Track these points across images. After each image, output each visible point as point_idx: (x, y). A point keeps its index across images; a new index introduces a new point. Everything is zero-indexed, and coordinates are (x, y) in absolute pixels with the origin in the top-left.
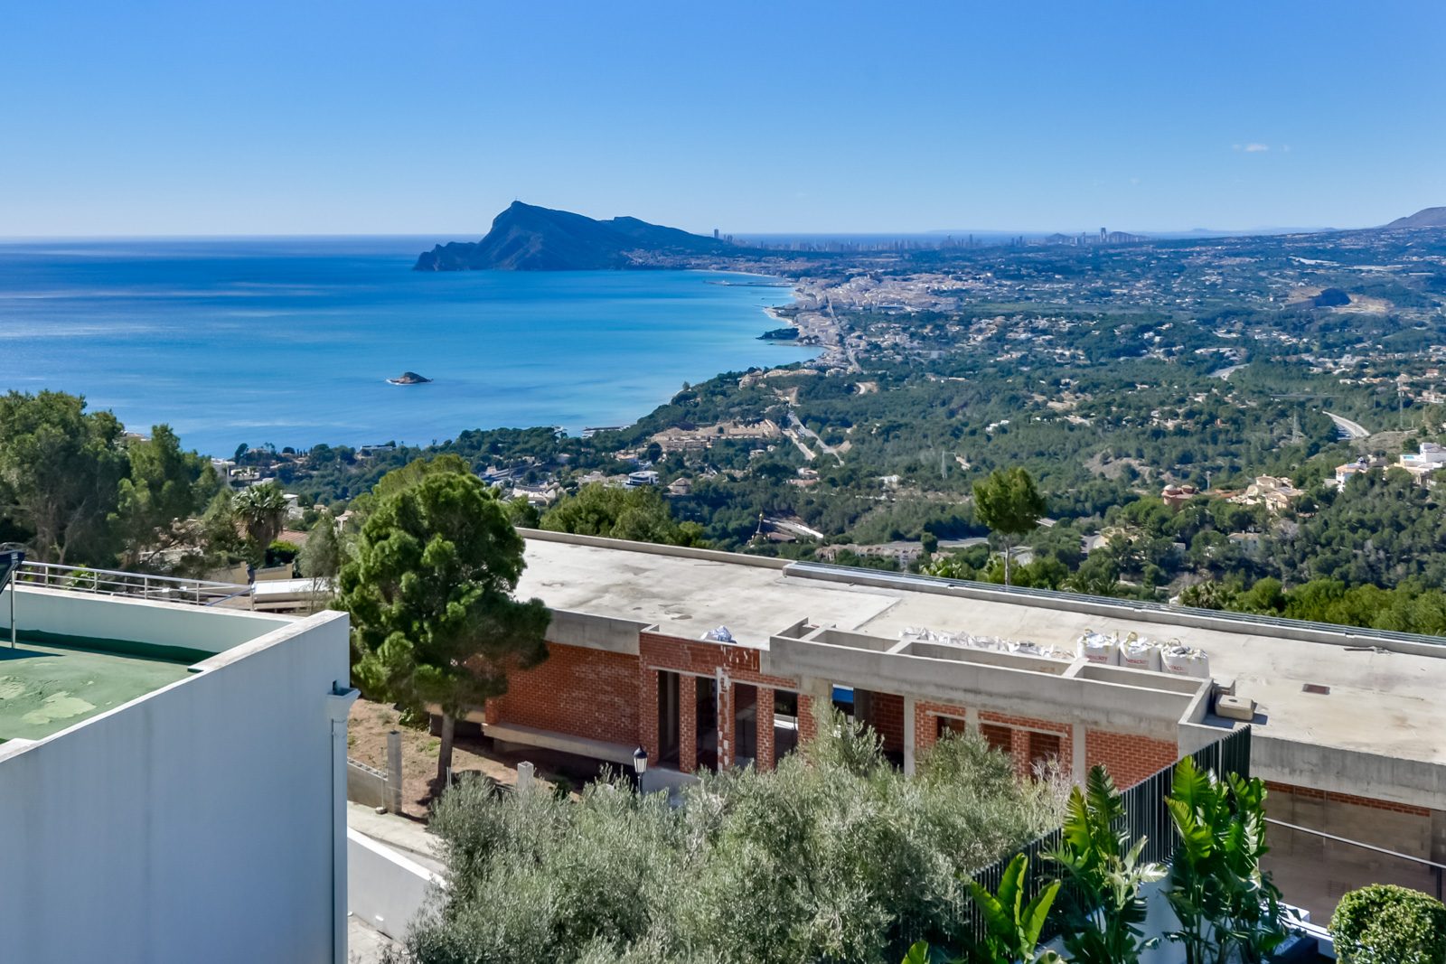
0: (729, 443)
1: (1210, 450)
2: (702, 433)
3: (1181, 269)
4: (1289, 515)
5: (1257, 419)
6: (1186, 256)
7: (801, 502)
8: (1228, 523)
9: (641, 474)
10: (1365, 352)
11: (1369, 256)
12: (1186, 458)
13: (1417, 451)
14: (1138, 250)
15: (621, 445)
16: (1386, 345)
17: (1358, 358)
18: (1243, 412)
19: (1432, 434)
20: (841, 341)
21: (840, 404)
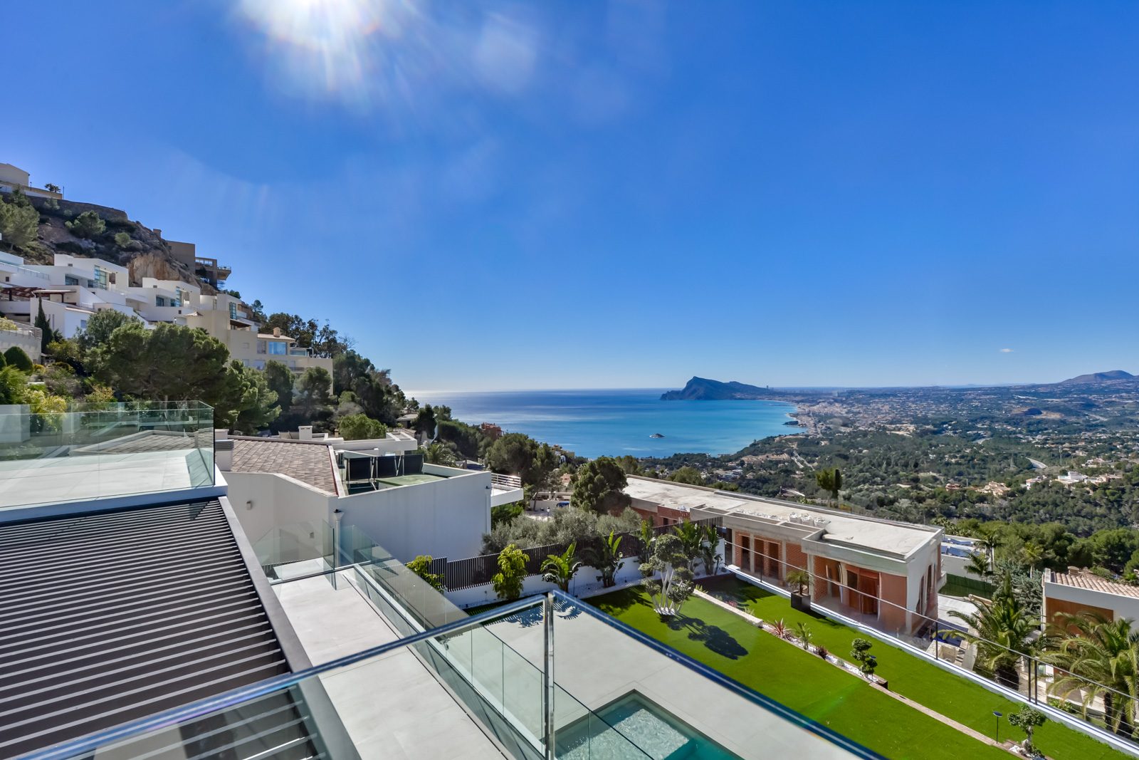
0: (771, 461)
1: (971, 471)
2: (760, 457)
3: (962, 400)
4: (1003, 498)
5: (994, 460)
6: (964, 395)
7: (797, 483)
8: (974, 500)
9: (736, 471)
10: (1049, 434)
11: (1052, 395)
12: (960, 474)
13: (1067, 475)
14: (942, 392)
15: (730, 460)
16: (1059, 432)
17: (1044, 437)
18: (987, 457)
19: (1076, 468)
20: (815, 426)
21: (813, 449)
